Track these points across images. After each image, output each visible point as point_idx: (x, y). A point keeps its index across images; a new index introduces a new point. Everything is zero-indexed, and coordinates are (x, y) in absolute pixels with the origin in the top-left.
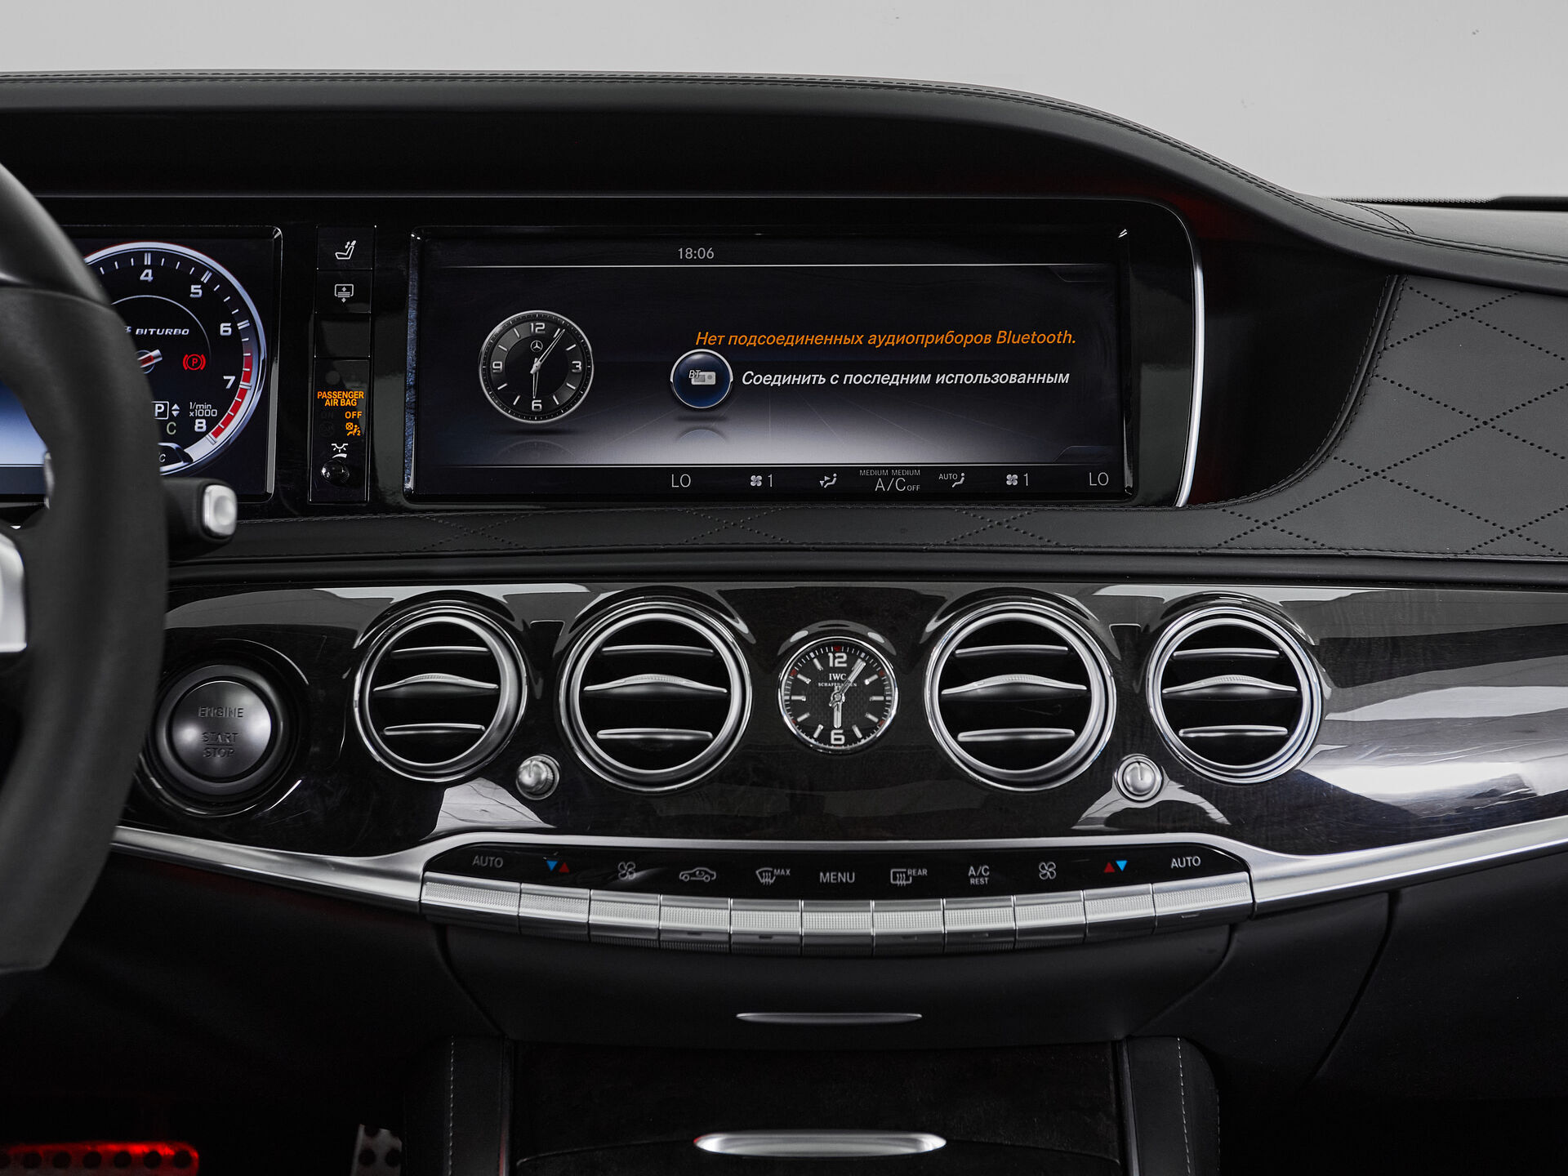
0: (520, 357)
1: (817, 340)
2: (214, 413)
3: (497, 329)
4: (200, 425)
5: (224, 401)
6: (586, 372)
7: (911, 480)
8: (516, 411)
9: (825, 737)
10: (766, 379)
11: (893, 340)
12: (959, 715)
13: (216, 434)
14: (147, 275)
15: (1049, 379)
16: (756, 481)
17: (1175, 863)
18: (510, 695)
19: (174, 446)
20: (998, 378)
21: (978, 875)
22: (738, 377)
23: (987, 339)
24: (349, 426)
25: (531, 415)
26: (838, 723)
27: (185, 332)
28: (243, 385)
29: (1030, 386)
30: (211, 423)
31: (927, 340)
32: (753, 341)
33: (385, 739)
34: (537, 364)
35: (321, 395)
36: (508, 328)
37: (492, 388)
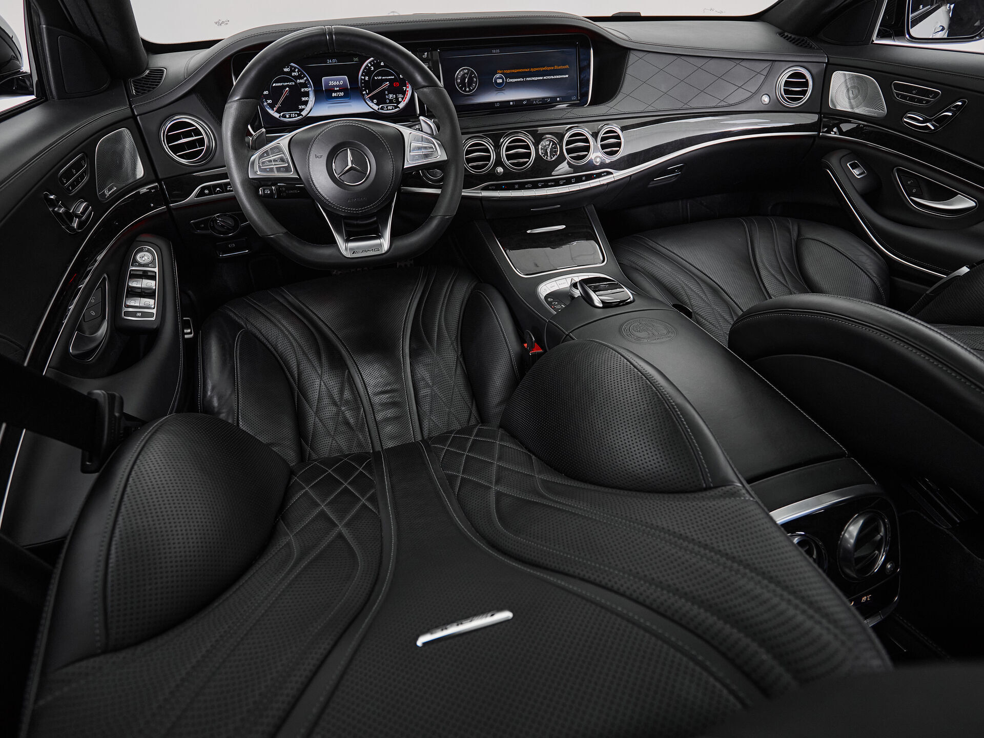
0: (463, 78)
1: (520, 70)
2: (402, 96)
3: (458, 72)
4: (400, 100)
5: (404, 93)
6: (477, 81)
7: (540, 101)
8: (464, 91)
9: (547, 158)
10: (511, 80)
11: (536, 69)
12: (569, 151)
13: (404, 101)
14: (382, 64)
15: (564, 76)
16: (511, 103)
17: (602, 175)
18: (493, 156)
19: (396, 105)
20: (555, 77)
21: (573, 180)
22: (506, 80)
23: (553, 68)
25: (467, 92)
26: (549, 155)
27: (393, 77)
28: (407, 89)
29: (561, 78)
30: (402, 98)
31: (542, 69)
32: (508, 71)
33: (469, 166)
34: (467, 80)
36: (460, 72)
37: (458, 86)
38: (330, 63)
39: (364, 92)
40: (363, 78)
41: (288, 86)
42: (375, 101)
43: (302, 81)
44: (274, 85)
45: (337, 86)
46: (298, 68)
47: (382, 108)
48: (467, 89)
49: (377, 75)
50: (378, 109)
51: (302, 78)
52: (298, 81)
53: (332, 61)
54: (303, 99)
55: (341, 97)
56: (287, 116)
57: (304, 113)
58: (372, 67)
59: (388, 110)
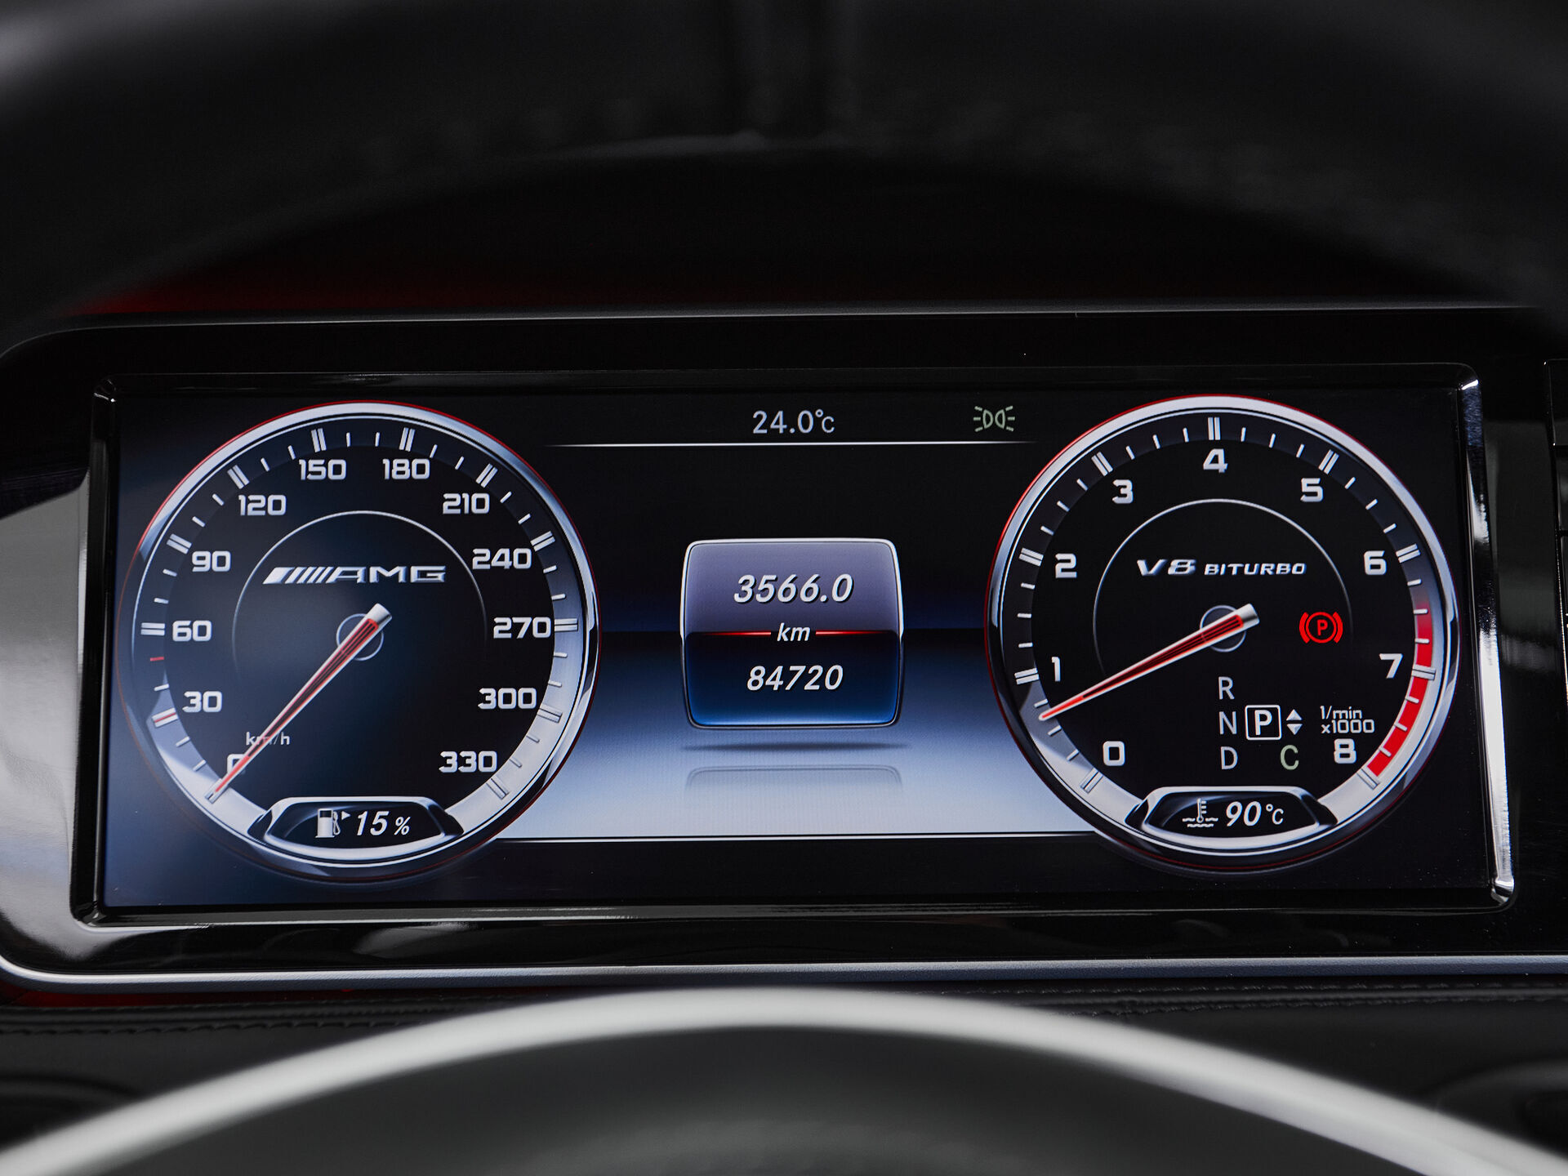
2: (1368, 727)
4: (1344, 751)
13: (1378, 768)
14: (1216, 461)
19: (1297, 792)
27: (1298, 569)
28: (1418, 671)
30: (1365, 745)
38: (773, 435)
39: (1028, 676)
40: (1034, 558)
41: (385, 591)
42: (1115, 751)
43: (507, 558)
44: (276, 576)
45: (795, 613)
46: (497, 462)
47: (1170, 816)
49: (1157, 545)
50: (1135, 819)
51: (521, 538)
52: (482, 558)
53: (790, 421)
54: (492, 698)
56: (326, 828)
57: (471, 813)
58: (1127, 486)
59: (1221, 831)
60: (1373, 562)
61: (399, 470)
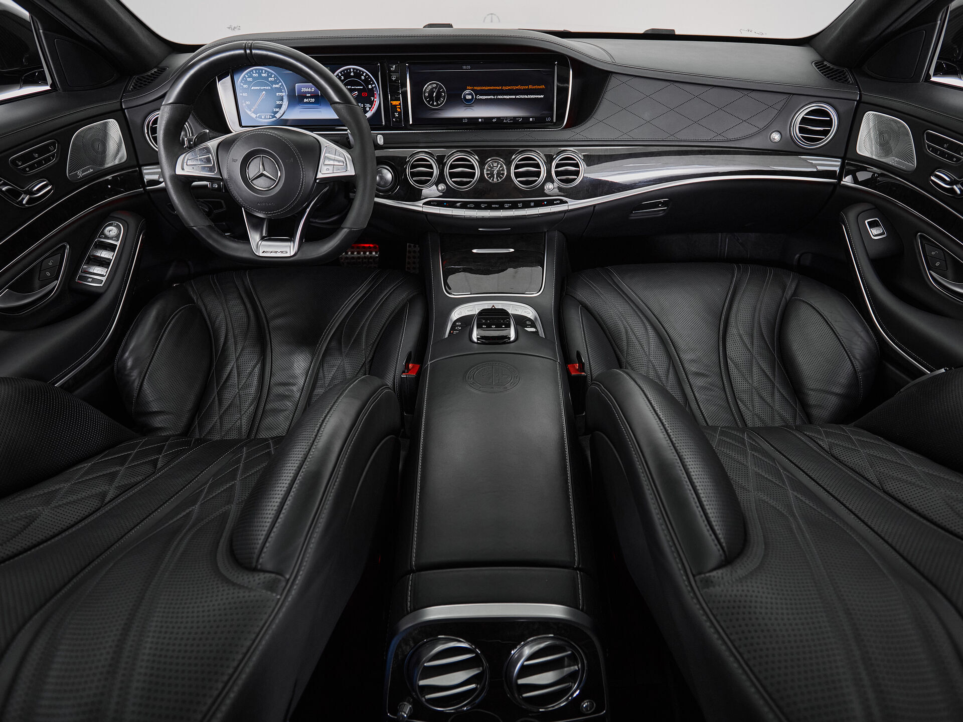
0: (431, 92)
1: (492, 88)
2: (370, 106)
3: (426, 86)
4: (368, 109)
5: (372, 103)
6: (445, 96)
7: (511, 120)
8: (431, 105)
9: (493, 180)
10: (481, 97)
11: (508, 88)
12: (517, 175)
13: (371, 111)
14: (352, 74)
15: (539, 97)
16: (480, 120)
17: (555, 202)
18: (436, 171)
20: (529, 96)
21: (520, 205)
22: (476, 97)
23: (527, 87)
24: (398, 109)
25: (434, 106)
26: (495, 177)
27: (362, 87)
28: (375, 100)
29: (535, 98)
30: (370, 108)
31: (515, 88)
32: (479, 88)
33: (413, 180)
34: (435, 94)
35: (392, 102)
36: (428, 86)
37: (426, 100)
41: (265, 90)
43: (277, 86)
44: (253, 88)
45: (308, 93)
46: (275, 75)
48: (435, 103)
51: (278, 83)
52: (274, 86)
54: (278, 103)
55: (312, 103)
56: (263, 117)
57: (278, 116)
58: (343, 77)
60: (370, 87)
61: (264, 75)
